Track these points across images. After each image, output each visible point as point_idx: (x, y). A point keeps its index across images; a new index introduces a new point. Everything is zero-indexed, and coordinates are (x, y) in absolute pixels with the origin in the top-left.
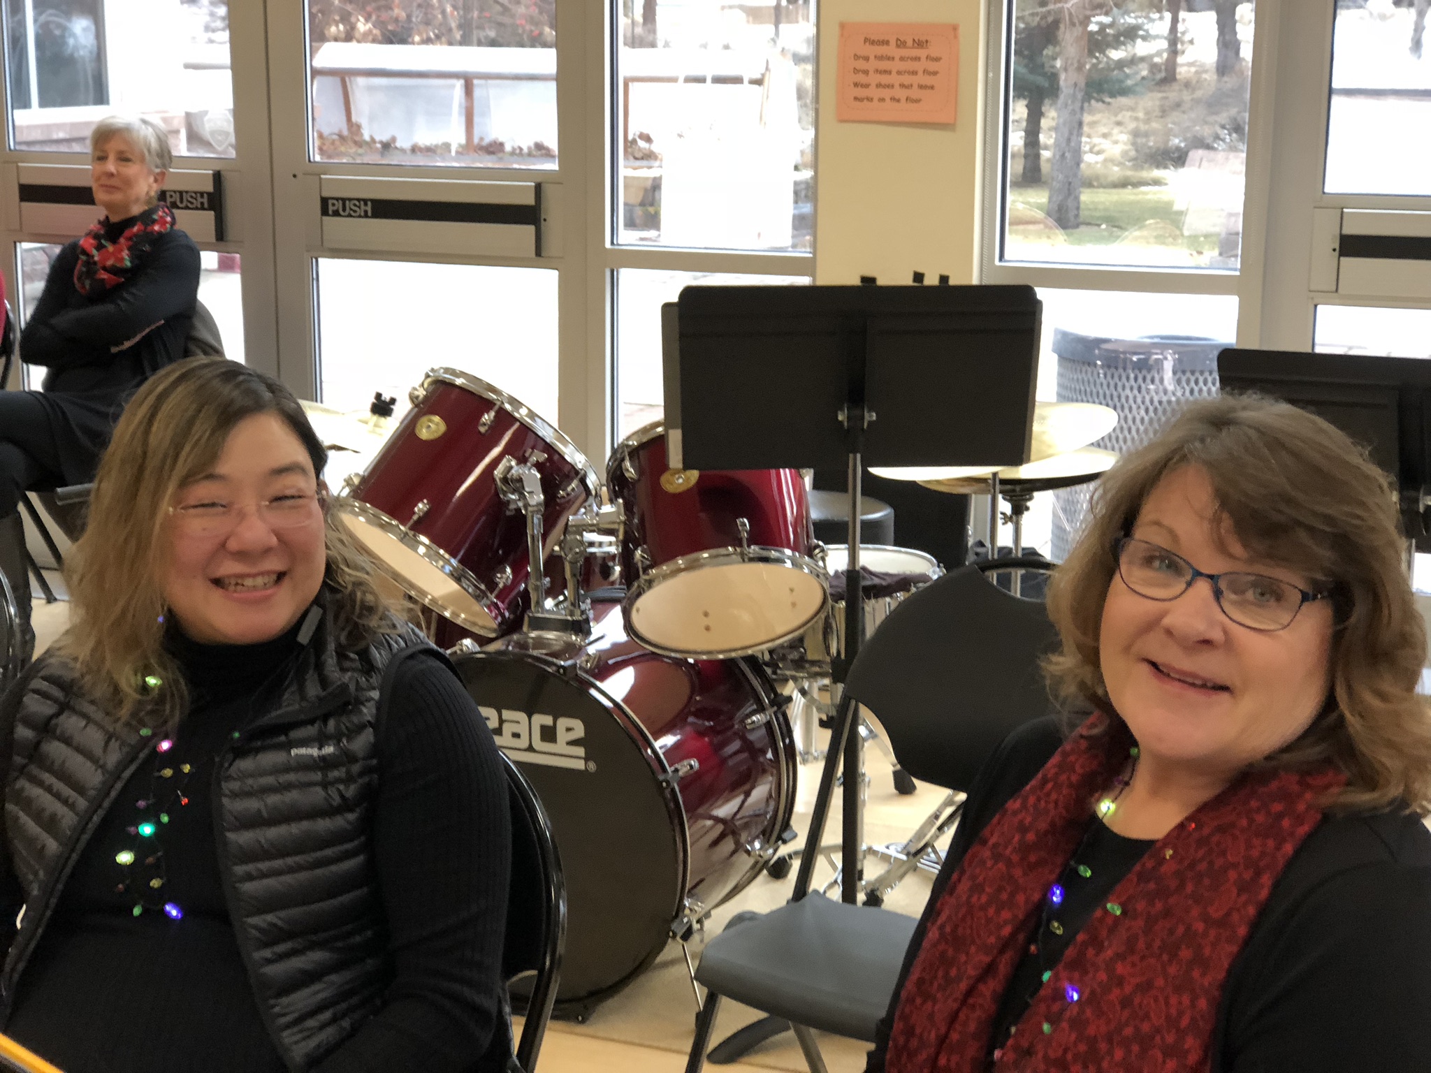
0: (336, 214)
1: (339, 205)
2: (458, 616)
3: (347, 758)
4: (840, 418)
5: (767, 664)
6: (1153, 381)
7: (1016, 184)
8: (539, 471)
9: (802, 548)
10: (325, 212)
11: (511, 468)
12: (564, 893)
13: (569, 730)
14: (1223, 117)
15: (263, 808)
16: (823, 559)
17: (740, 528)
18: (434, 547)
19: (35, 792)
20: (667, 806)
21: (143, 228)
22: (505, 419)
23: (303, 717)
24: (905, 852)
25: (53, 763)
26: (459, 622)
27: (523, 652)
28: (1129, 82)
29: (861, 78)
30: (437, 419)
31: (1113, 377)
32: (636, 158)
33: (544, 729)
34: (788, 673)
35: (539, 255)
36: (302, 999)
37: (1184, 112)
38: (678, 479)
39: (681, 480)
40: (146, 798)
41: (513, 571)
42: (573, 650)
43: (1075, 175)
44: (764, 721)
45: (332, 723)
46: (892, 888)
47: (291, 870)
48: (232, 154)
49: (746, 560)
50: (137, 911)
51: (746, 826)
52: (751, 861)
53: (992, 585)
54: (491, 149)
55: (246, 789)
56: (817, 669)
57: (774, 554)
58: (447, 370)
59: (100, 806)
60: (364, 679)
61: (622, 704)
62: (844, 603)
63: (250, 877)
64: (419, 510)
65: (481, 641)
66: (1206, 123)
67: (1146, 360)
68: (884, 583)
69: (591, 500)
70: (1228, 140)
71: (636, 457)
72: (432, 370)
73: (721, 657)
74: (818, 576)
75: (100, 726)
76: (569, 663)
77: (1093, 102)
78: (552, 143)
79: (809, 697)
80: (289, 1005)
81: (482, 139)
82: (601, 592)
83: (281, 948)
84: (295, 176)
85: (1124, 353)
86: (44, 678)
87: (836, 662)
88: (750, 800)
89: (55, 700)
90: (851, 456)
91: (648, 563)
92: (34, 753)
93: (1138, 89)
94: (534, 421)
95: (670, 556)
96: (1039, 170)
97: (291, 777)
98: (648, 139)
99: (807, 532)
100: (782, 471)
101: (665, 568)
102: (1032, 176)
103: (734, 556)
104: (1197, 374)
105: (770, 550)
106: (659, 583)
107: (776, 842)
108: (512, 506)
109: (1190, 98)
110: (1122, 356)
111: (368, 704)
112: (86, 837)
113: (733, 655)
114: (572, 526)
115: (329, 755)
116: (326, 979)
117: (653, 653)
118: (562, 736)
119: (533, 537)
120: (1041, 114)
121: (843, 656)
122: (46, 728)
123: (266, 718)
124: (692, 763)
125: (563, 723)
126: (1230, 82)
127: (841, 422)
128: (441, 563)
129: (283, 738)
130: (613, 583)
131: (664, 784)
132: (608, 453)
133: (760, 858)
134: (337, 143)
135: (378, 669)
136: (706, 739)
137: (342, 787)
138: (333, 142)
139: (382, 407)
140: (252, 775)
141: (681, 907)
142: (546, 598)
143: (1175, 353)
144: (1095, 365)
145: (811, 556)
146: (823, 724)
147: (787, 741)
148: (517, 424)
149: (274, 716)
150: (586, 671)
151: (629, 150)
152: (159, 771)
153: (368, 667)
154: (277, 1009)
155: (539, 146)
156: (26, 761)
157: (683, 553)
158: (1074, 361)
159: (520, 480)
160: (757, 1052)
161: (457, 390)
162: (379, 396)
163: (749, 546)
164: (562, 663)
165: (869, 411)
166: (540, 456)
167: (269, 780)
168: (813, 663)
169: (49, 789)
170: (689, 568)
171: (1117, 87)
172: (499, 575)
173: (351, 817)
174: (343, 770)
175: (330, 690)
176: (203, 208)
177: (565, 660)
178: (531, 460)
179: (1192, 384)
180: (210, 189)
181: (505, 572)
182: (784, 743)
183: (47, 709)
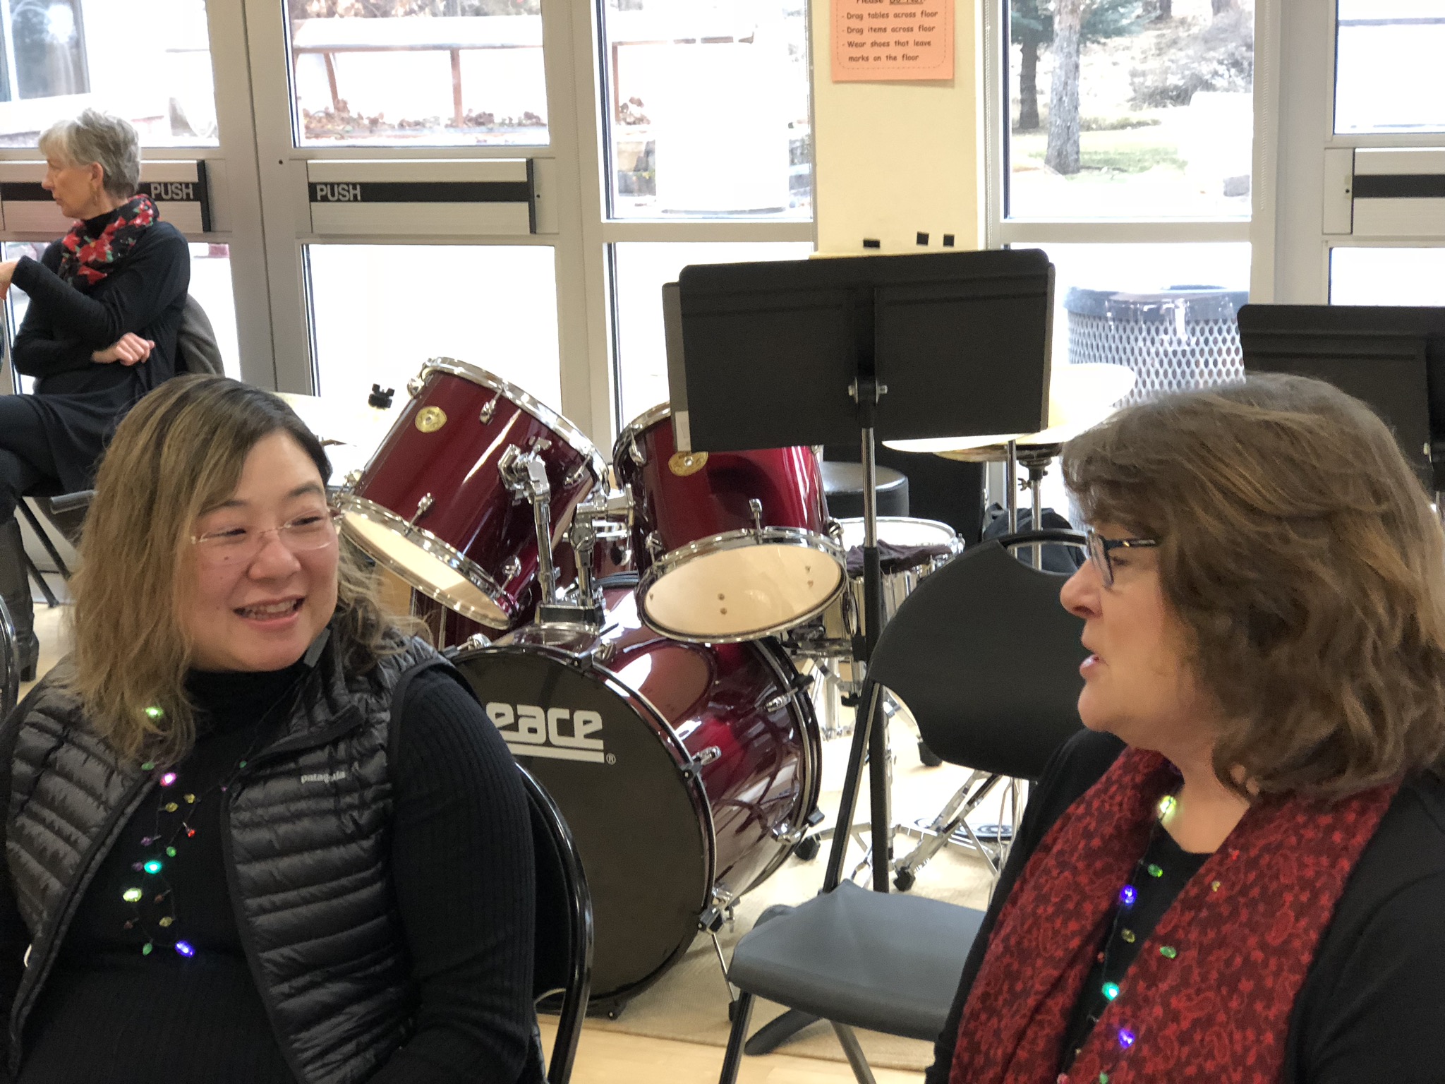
0: (325, 199)
1: (328, 190)
2: (468, 609)
3: (359, 784)
4: (851, 393)
5: (786, 645)
6: (1166, 332)
7: (1015, 131)
8: (543, 458)
9: (817, 525)
10: (313, 197)
11: (515, 457)
12: (589, 903)
13: (586, 722)
14: (1221, 53)
15: (273, 838)
16: (839, 536)
17: (753, 509)
18: (440, 541)
19: (36, 829)
20: (690, 795)
21: (124, 222)
22: (506, 407)
23: (313, 743)
24: (935, 827)
25: (53, 798)
26: (469, 615)
27: (536, 645)
28: (1125, 22)
29: (856, 38)
30: (437, 410)
31: (1125, 330)
32: (629, 124)
33: (561, 722)
34: (808, 652)
35: (535, 231)
36: (323, 1032)
37: (1181, 49)
38: (687, 461)
39: (688, 462)
40: (150, 835)
41: (522, 562)
42: (586, 640)
43: (1074, 119)
44: (786, 703)
45: (342, 747)
46: (923, 865)
47: (306, 901)
48: (215, 142)
49: (761, 541)
50: (147, 950)
51: (773, 808)
52: (779, 845)
53: (1014, 559)
54: (482, 120)
55: (256, 820)
56: (837, 647)
57: (788, 534)
58: (444, 360)
59: (103, 843)
60: (373, 700)
61: (639, 693)
62: (862, 579)
63: (263, 911)
64: (423, 504)
65: (494, 634)
66: (1204, 59)
67: (1158, 309)
68: (902, 557)
69: (598, 485)
70: (1226, 75)
71: (643, 441)
72: (430, 360)
73: (739, 640)
74: (834, 554)
75: (100, 760)
76: (584, 654)
77: (1088, 44)
78: (543, 113)
79: (829, 675)
80: (311, 1039)
81: (470, 110)
82: (613, 580)
83: (300, 982)
84: (281, 162)
85: (1135, 303)
86: (41, 711)
87: (857, 639)
88: (776, 783)
89: (53, 734)
90: (864, 431)
91: (660, 549)
92: (33, 789)
93: (1134, 28)
94: (537, 408)
95: (683, 542)
96: (1037, 115)
97: (302, 805)
98: (640, 103)
99: (821, 507)
100: (793, 448)
101: (677, 553)
102: (1030, 121)
103: (748, 538)
104: (1211, 324)
105: (785, 530)
106: (673, 569)
107: (804, 824)
108: (518, 496)
109: (1186, 34)
110: (1132, 306)
111: (379, 727)
112: (88, 876)
113: (751, 637)
114: (580, 514)
115: (340, 780)
116: (347, 1010)
117: (668, 639)
118: (580, 730)
119: (540, 526)
120: (1036, 58)
121: (863, 633)
122: (45, 763)
123: (274, 745)
124: (714, 750)
125: (580, 716)
126: (1225, 18)
127: (852, 397)
128: (447, 557)
129: (292, 765)
130: (624, 568)
131: (687, 775)
132: (614, 439)
133: (787, 843)
134: (324, 121)
135: (388, 690)
136: (728, 724)
137: (355, 814)
138: (320, 121)
139: (380, 399)
140: (263, 805)
141: (709, 897)
142: (557, 588)
143: (1186, 302)
144: (1106, 319)
145: (826, 534)
146: (846, 702)
147: (810, 721)
148: (519, 412)
149: (282, 742)
150: (602, 662)
151: (621, 115)
152: (164, 804)
153: (378, 688)
154: (296, 1045)
155: (529, 116)
156: (26, 797)
157: (696, 538)
158: (1084, 316)
159: (525, 469)
160: (791, 1041)
161: (456, 379)
162: (376, 388)
163: (763, 527)
164: (576, 655)
165: (881, 384)
166: (544, 444)
167: (278, 809)
168: (834, 641)
169: (50, 826)
170: (703, 552)
171: (1112, 27)
172: (508, 567)
173: (366, 844)
174: (356, 795)
175: (339, 714)
176: (188, 199)
177: (581, 652)
178: (535, 448)
179: (1207, 333)
180: (196, 179)
181: (514, 564)
182: (807, 722)
183: (45, 742)
